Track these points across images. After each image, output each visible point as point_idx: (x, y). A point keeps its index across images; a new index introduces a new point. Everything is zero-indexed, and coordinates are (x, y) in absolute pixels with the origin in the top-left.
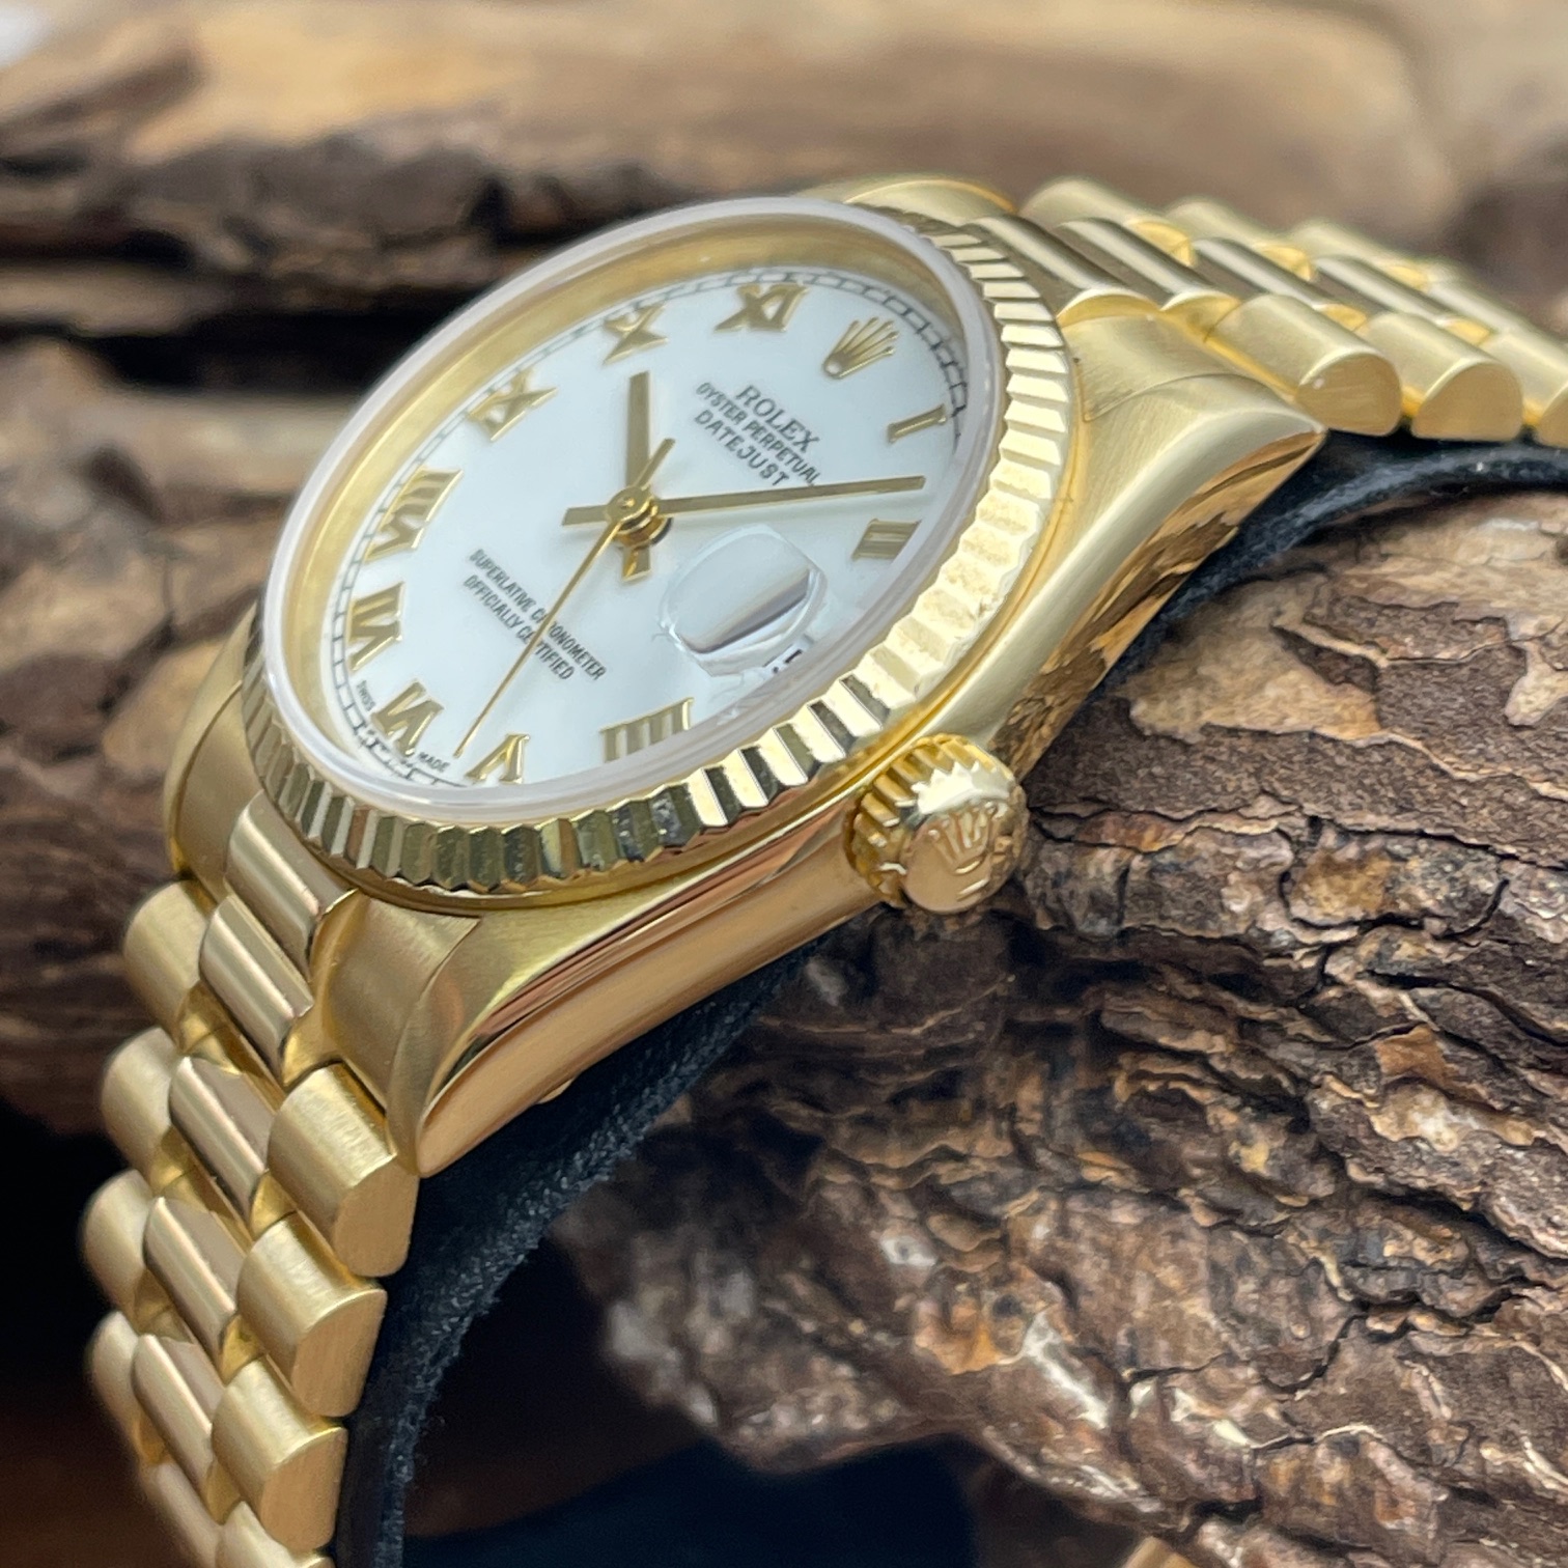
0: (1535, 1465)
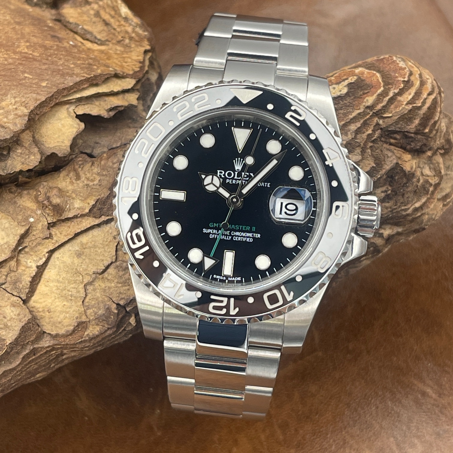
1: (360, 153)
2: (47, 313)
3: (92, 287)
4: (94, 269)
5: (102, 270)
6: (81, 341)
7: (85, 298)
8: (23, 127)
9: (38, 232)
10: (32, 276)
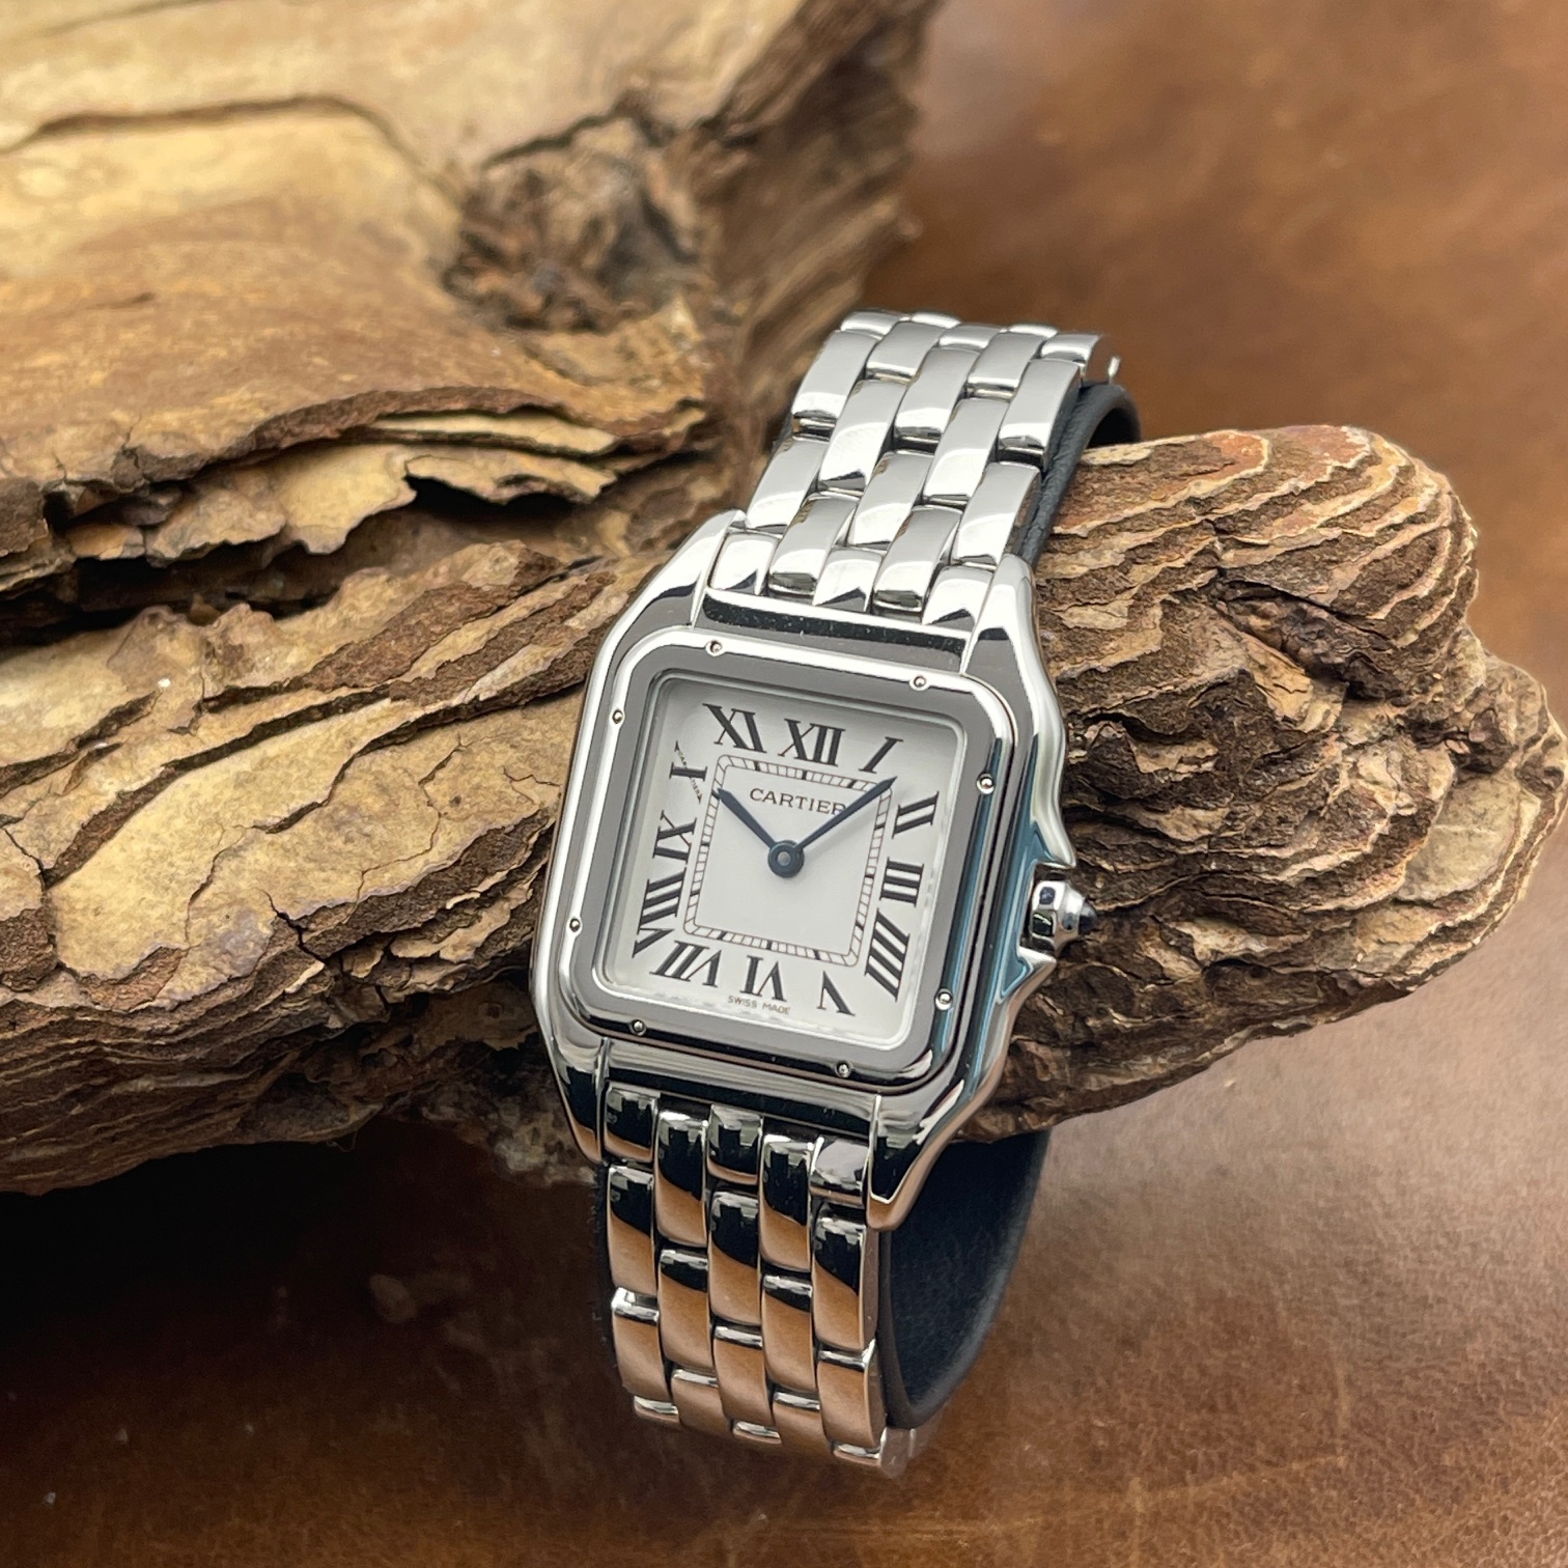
0: (1118, 1019)
1: (1126, 611)
2: (92, 917)
3: (234, 864)
4: (259, 818)
5: (277, 821)
6: (148, 1009)
7: (203, 887)
8: (233, 443)
9: (165, 714)
10: (96, 811)
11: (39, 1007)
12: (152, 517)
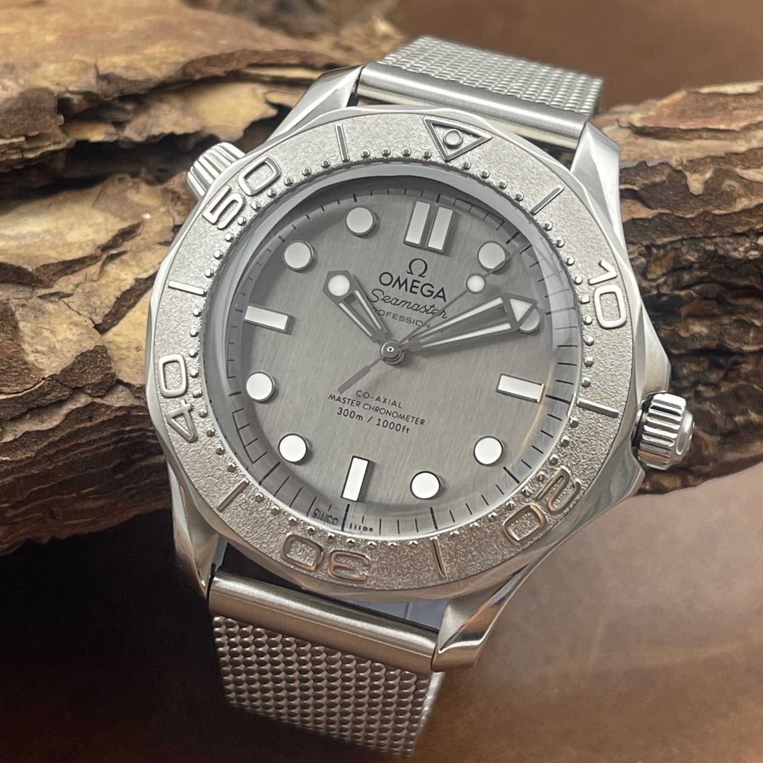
2: (135, 352)
8: (172, 73)
9: (152, 234)
10: (124, 289)
11: (108, 407)
12: (121, 117)
